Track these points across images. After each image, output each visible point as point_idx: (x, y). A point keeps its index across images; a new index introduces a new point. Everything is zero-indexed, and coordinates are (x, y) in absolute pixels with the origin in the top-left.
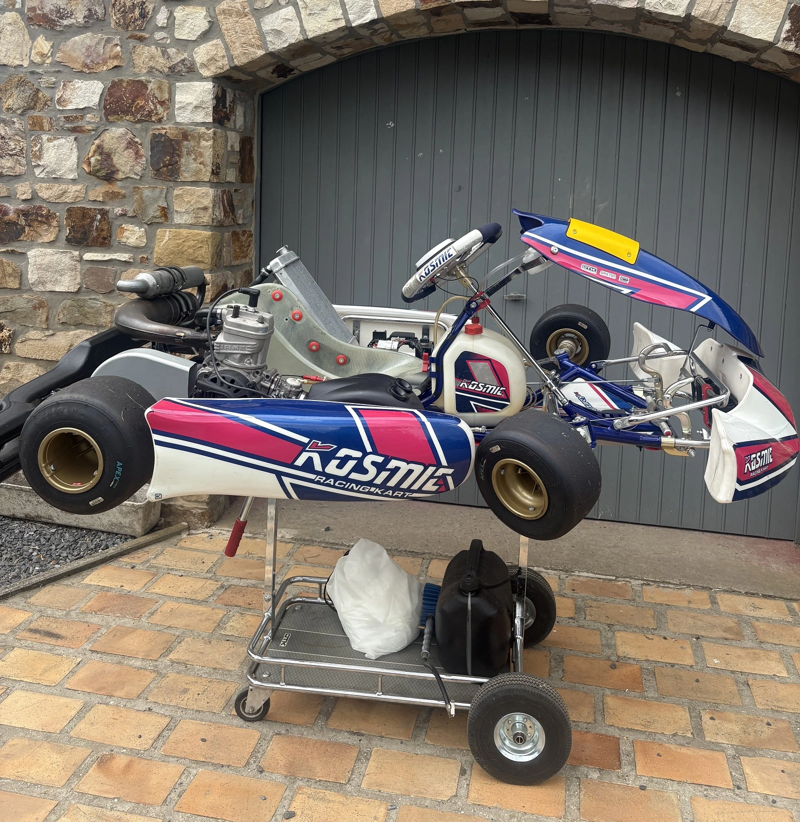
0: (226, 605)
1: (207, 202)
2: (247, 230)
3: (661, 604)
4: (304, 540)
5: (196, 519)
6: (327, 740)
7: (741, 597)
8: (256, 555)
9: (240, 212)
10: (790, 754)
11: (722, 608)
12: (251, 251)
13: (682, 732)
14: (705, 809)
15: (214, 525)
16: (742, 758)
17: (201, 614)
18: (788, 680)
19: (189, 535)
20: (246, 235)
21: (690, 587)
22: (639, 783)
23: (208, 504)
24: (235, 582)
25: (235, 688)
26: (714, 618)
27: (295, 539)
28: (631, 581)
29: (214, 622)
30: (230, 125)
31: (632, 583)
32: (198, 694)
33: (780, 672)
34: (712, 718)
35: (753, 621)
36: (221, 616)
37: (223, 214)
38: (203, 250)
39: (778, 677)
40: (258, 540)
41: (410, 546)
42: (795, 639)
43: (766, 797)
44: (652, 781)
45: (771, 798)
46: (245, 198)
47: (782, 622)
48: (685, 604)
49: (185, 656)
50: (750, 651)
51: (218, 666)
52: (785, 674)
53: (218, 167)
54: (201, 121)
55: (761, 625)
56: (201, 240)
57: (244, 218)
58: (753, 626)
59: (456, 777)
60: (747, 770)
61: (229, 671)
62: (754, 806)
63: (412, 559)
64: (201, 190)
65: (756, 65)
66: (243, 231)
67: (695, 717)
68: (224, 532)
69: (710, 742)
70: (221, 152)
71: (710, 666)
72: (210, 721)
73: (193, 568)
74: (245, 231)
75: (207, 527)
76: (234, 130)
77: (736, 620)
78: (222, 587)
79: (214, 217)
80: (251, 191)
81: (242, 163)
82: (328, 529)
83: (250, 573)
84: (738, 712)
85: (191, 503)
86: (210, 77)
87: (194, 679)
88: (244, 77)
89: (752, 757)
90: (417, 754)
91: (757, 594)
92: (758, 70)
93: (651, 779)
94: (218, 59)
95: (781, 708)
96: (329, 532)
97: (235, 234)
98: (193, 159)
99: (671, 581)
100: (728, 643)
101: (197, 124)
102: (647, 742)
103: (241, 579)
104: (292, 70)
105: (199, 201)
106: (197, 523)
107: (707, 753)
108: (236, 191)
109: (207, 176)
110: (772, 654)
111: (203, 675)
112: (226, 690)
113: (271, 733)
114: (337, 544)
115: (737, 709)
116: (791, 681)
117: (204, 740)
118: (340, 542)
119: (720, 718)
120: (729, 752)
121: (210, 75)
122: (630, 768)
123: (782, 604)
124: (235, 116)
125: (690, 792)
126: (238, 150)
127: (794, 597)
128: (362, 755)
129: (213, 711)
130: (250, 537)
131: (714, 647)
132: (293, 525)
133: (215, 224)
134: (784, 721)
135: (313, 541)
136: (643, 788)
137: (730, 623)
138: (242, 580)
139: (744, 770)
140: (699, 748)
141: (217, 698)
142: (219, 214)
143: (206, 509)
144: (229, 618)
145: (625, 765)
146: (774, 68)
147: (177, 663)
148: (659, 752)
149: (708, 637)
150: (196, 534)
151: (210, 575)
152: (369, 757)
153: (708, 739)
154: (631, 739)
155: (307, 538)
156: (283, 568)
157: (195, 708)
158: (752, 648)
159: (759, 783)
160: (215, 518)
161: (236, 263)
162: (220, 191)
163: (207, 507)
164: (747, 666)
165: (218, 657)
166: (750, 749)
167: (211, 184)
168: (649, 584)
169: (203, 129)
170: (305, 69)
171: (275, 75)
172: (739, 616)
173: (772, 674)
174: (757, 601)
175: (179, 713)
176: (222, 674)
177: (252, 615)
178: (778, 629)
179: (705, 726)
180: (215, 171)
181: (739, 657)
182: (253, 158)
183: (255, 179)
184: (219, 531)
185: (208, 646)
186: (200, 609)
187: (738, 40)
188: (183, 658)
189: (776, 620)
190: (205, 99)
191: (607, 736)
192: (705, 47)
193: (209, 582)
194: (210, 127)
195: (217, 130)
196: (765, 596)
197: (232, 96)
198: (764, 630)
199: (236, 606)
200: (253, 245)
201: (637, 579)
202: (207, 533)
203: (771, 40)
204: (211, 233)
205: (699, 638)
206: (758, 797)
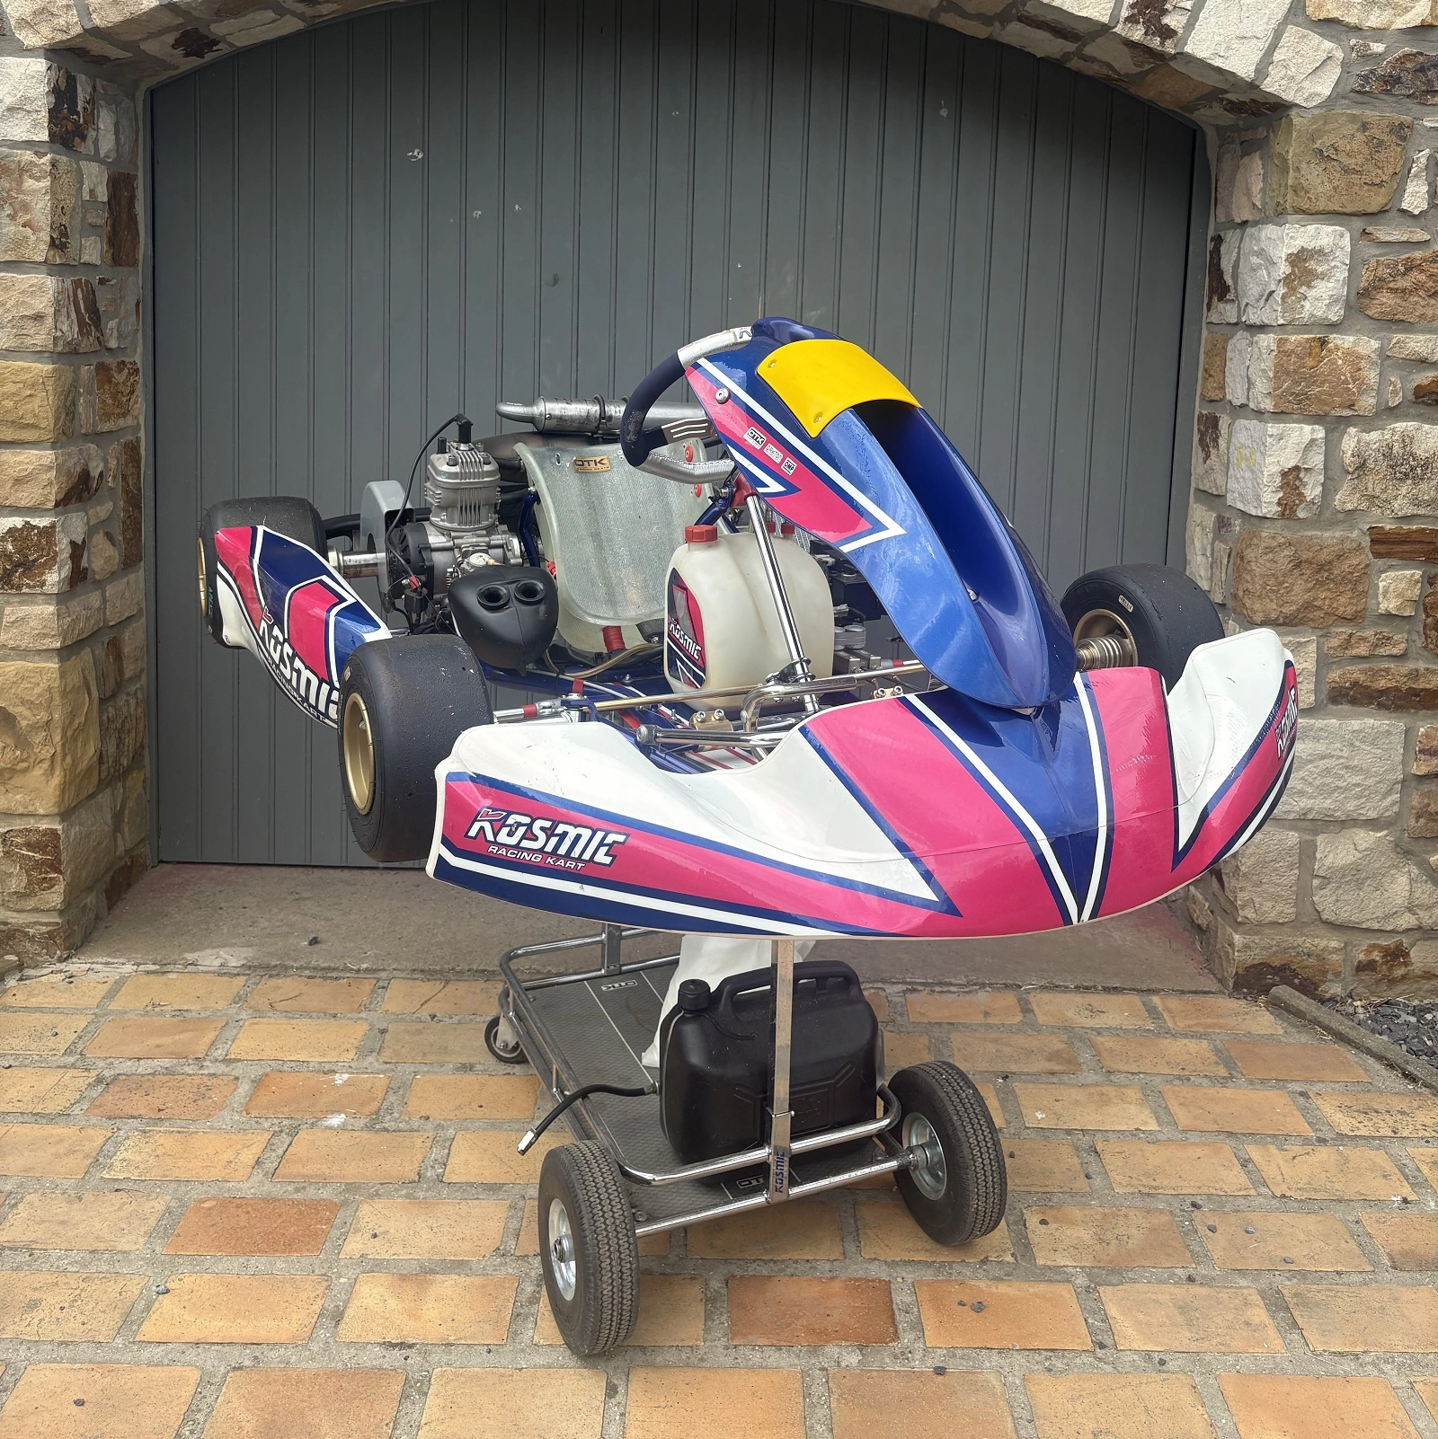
0: (109, 1118)
1: (43, 303)
2: (127, 360)
3: (940, 1024)
4: (268, 967)
5: (36, 947)
6: (340, 1365)
7: (1069, 996)
8: (169, 1008)
9: (112, 324)
10: (1179, 1272)
11: (1041, 1019)
12: (136, 402)
13: (996, 1255)
14: (1050, 1395)
15: (75, 955)
16: (1101, 1289)
17: (58, 1143)
18: (1160, 1136)
19: (21, 979)
20: (126, 371)
21: (984, 987)
22: (930, 1363)
23: (61, 912)
24: (127, 1067)
25: (139, 1287)
26: (1029, 1039)
27: (250, 967)
28: (884, 987)
29: (87, 1156)
30: (86, 148)
31: (888, 991)
32: (62, 1308)
33: (1145, 1123)
34: (1043, 1222)
35: (1093, 1035)
36: (100, 1141)
37: (77, 329)
38: (37, 402)
39: (1144, 1132)
40: (171, 976)
41: (479, 961)
42: (1163, 1062)
43: (1148, 1355)
44: (954, 1356)
45: (1156, 1357)
46: (121, 298)
47: (1138, 1033)
48: (979, 1019)
49: (28, 1233)
50: (1092, 1090)
51: (101, 1246)
52: (1153, 1126)
53: (64, 234)
54: (24, 139)
55: (1106, 1042)
56: (30, 382)
57: (120, 337)
58: (1093, 1046)
59: (598, 1403)
60: (1113, 1311)
61: (125, 1252)
62: (1130, 1376)
63: (486, 985)
64: (29, 279)
65: (1074, 64)
66: (118, 363)
67: (1016, 1223)
68: (99, 967)
69: (1045, 1267)
70: (69, 203)
71: (1031, 1125)
72: (90, 1362)
73: (33, 1047)
74: (123, 362)
75: (61, 960)
76: (95, 158)
77: (1065, 1037)
78: (99, 1080)
79: (59, 334)
80: (135, 283)
81: (113, 226)
82: (314, 941)
83: (158, 1046)
84: (1085, 1205)
85: (24, 915)
86: (40, 48)
87: (50, 1279)
88: (113, 52)
89: (1118, 1285)
90: (521, 1369)
91: (1095, 987)
92: (1077, 75)
93: (952, 1352)
94: (55, 11)
95: (1155, 1188)
96: (317, 947)
97: (102, 368)
98: (8, 216)
99: (953, 981)
100: (1055, 1080)
101: (15, 145)
102: (938, 1281)
103: (139, 1059)
104: (216, 42)
105: (23, 302)
106: (39, 954)
107: (1042, 1288)
108: (102, 281)
109: (40, 251)
110: (1130, 1092)
111: (70, 1268)
112: (120, 1293)
113: (222, 1368)
114: (334, 969)
115: (1083, 1199)
116: (1165, 1138)
117: (80, 1403)
118: (340, 964)
119: (1057, 1220)
120: (1078, 1282)
121: (40, 44)
122: (913, 1336)
123: (1136, 1000)
124: (98, 129)
125: (1021, 1366)
126: (105, 199)
127: (1154, 986)
128: (411, 1387)
129: (96, 1340)
130: (153, 972)
131: (1034, 1091)
132: (243, 939)
133: (59, 349)
134: (1161, 1211)
135: (286, 968)
136: (940, 1371)
137: (1057, 1044)
138: (142, 1062)
139: (1108, 1312)
140: (1028, 1281)
141: (104, 1312)
142: (69, 329)
143: (58, 924)
144: (118, 1145)
145: (905, 1331)
146: (1105, 71)
147: (11, 1249)
148: (961, 1297)
149: (1022, 1073)
150: (36, 977)
151: (72, 1059)
152: (426, 1390)
153: (1040, 1262)
154: (910, 1281)
155: (273, 963)
156: (226, 1028)
157: (57, 1337)
158: (1097, 1085)
159: (1134, 1333)
160: (77, 939)
161: (107, 427)
162: (68, 282)
163: (59, 920)
164: (1091, 1118)
165: (98, 1226)
166: (1112, 1272)
167: (51, 268)
168: (915, 990)
169: (28, 156)
170: (242, 41)
171: (179, 52)
172: (1067, 1028)
173: (1132, 1128)
174: (1096, 1000)
175: (23, 1353)
176: (111, 1262)
177: (165, 1132)
178: (1133, 1045)
179: (1034, 1238)
180: (57, 242)
181: (1077, 1102)
182: (136, 215)
183: (141, 259)
184: (88, 966)
185: (76, 1206)
186: (54, 1132)
187: (1049, 17)
188: (24, 1238)
189: (1129, 1030)
190: (32, 93)
191: (870, 1281)
192: (990, 29)
193: (71, 1072)
194: (42, 150)
195: (58, 157)
196: (1107, 990)
197: (89, 89)
198: (1111, 1051)
199: (132, 1117)
200: (139, 391)
201: (894, 983)
202: (61, 971)
203: (1105, 20)
204: (51, 367)
205: (1007, 1077)
206: (1136, 1357)
